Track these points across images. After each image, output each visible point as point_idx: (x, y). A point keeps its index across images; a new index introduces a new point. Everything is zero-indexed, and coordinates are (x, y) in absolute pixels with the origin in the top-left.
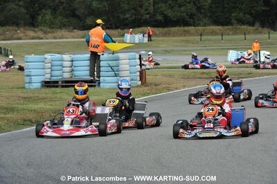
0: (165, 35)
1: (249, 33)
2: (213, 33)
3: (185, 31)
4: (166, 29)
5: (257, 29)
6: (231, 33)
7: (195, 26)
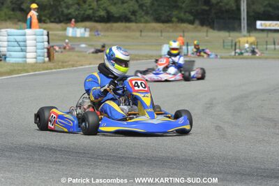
0: (107, 30)
1: (188, 31)
2: (154, 30)
3: (126, 27)
4: (108, 25)
5: (196, 28)
6: (171, 30)
7: (136, 22)
